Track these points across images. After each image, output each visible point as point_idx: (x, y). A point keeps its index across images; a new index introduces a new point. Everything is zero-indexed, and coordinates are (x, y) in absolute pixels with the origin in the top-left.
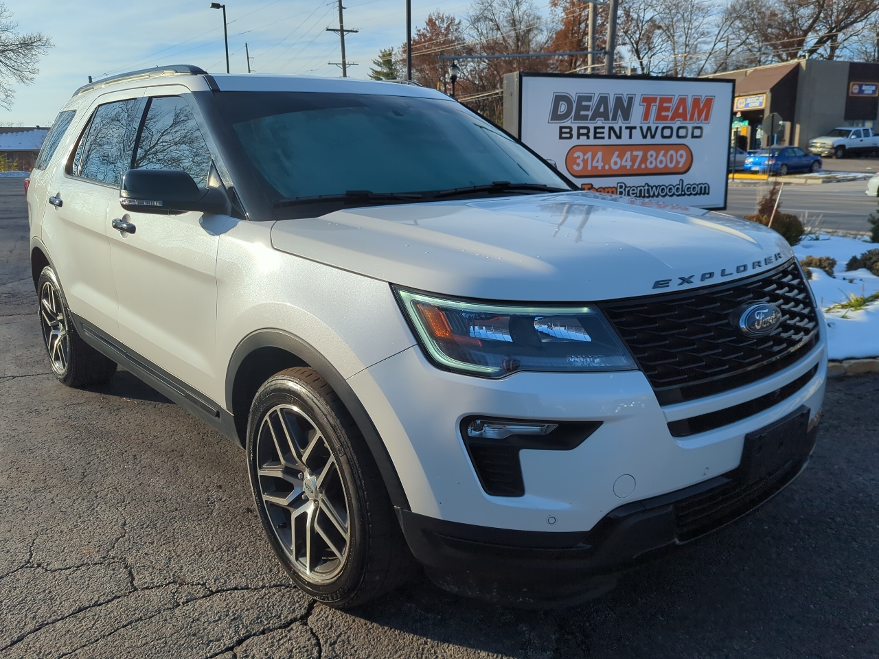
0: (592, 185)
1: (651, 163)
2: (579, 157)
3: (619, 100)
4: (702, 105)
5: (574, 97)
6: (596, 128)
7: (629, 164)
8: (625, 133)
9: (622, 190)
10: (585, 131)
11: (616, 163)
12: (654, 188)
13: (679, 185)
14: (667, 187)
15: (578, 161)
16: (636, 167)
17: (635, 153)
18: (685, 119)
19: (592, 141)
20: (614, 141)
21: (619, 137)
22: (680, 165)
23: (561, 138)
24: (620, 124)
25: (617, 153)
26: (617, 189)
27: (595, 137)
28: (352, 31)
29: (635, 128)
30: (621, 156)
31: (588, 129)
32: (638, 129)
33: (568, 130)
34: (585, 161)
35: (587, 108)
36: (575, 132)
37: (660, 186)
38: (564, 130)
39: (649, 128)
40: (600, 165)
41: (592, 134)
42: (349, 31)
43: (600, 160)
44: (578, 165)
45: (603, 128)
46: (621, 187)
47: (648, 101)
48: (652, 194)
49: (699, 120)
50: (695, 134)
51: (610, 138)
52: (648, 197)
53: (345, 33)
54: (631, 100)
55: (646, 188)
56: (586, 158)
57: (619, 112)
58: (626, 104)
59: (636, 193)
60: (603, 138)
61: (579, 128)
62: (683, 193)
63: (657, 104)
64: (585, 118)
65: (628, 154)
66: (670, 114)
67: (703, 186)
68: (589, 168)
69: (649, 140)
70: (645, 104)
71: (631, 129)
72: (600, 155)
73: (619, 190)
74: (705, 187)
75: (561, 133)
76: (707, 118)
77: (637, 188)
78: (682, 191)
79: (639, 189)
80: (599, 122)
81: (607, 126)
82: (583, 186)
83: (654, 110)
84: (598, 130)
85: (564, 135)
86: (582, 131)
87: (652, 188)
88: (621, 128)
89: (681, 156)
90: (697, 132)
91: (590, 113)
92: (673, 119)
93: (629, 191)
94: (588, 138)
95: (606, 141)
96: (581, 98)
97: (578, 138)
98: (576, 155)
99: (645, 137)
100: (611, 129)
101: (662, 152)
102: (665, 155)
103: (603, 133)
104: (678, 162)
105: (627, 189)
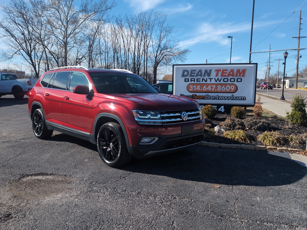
0: (196, 95)
1: (219, 89)
2: (191, 87)
3: (206, 71)
4: (241, 72)
5: (190, 70)
6: (197, 79)
7: (210, 89)
8: (209, 80)
9: (207, 97)
10: (194, 80)
11: (205, 89)
12: (221, 97)
13: (232, 96)
14: (226, 97)
15: (191, 88)
16: (213, 90)
17: (212, 86)
18: (233, 76)
19: (196, 82)
20: (204, 82)
21: (206, 81)
22: (232, 90)
23: (185, 81)
24: (207, 77)
25: (205, 86)
26: (205, 96)
27: (197, 81)
28: (304, 37)
29: (212, 79)
30: (207, 87)
31: (194, 79)
32: (214, 79)
33: (188, 79)
34: (194, 88)
35: (194, 73)
36: (190, 80)
37: (223, 96)
38: (186, 79)
39: (218, 79)
40: (199, 89)
41: (196, 80)
42: (302, 37)
43: (199, 88)
44: (191, 89)
45: (200, 79)
46: (207, 96)
47: (218, 71)
48: (220, 99)
49: (240, 76)
50: (238, 81)
51: (202, 81)
52: (218, 99)
53: (300, 38)
54: (210, 71)
55: (217, 97)
56: (194, 87)
57: (206, 74)
58: (209, 72)
59: (213, 98)
60: (200, 82)
61: (191, 79)
62: (233, 99)
63: (221, 71)
64: (194, 76)
65: (210, 86)
66: (227, 75)
67: (243, 98)
68: (195, 90)
69: (218, 82)
70: (216, 72)
71: (211, 79)
72: (199, 86)
73: (206, 97)
74: (244, 98)
75: (185, 80)
76: (243, 76)
77: (213, 96)
78: (233, 98)
79: (214, 97)
80: (199, 77)
81: (201, 78)
82: (193, 95)
83: (220, 73)
84: (198, 79)
85: (186, 81)
86: (192, 80)
87: (220, 97)
88: (207, 79)
89: (232, 87)
90: (239, 80)
91: (195, 75)
92: (228, 76)
93: (210, 97)
94: (194, 81)
95: (201, 82)
96: (192, 71)
97: (191, 81)
98: (190, 86)
99: (216, 81)
100: (203, 79)
101: (224, 86)
102: (225, 87)
103: (200, 80)
104: (231, 89)
105: (209, 97)
